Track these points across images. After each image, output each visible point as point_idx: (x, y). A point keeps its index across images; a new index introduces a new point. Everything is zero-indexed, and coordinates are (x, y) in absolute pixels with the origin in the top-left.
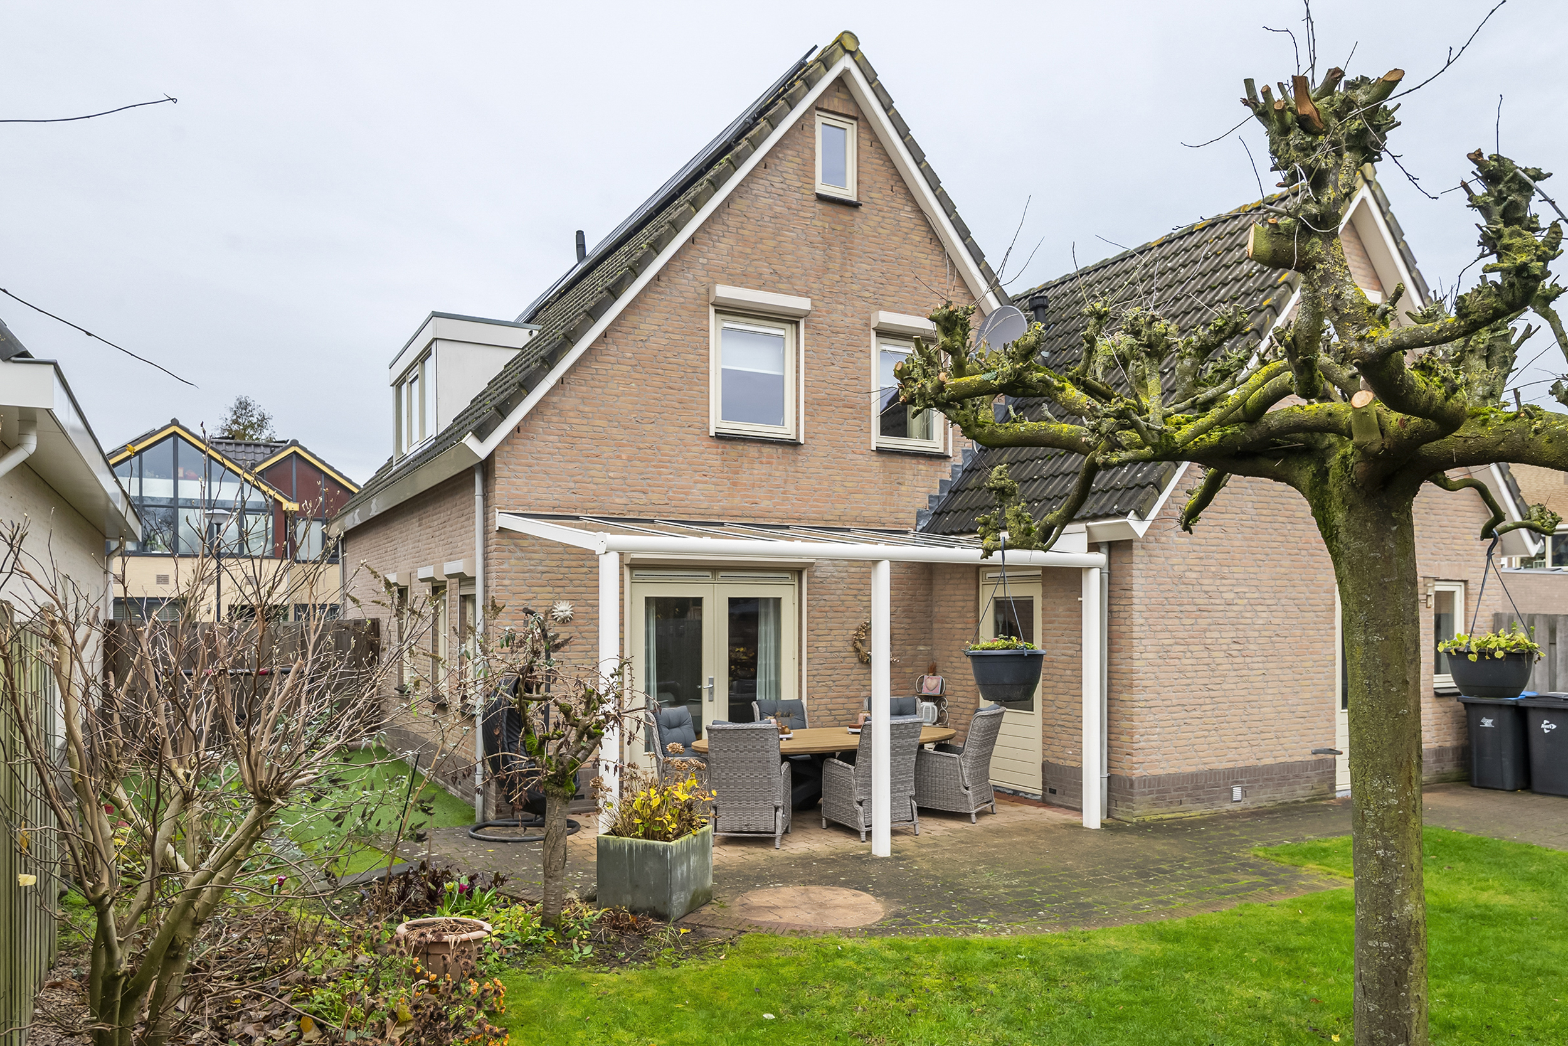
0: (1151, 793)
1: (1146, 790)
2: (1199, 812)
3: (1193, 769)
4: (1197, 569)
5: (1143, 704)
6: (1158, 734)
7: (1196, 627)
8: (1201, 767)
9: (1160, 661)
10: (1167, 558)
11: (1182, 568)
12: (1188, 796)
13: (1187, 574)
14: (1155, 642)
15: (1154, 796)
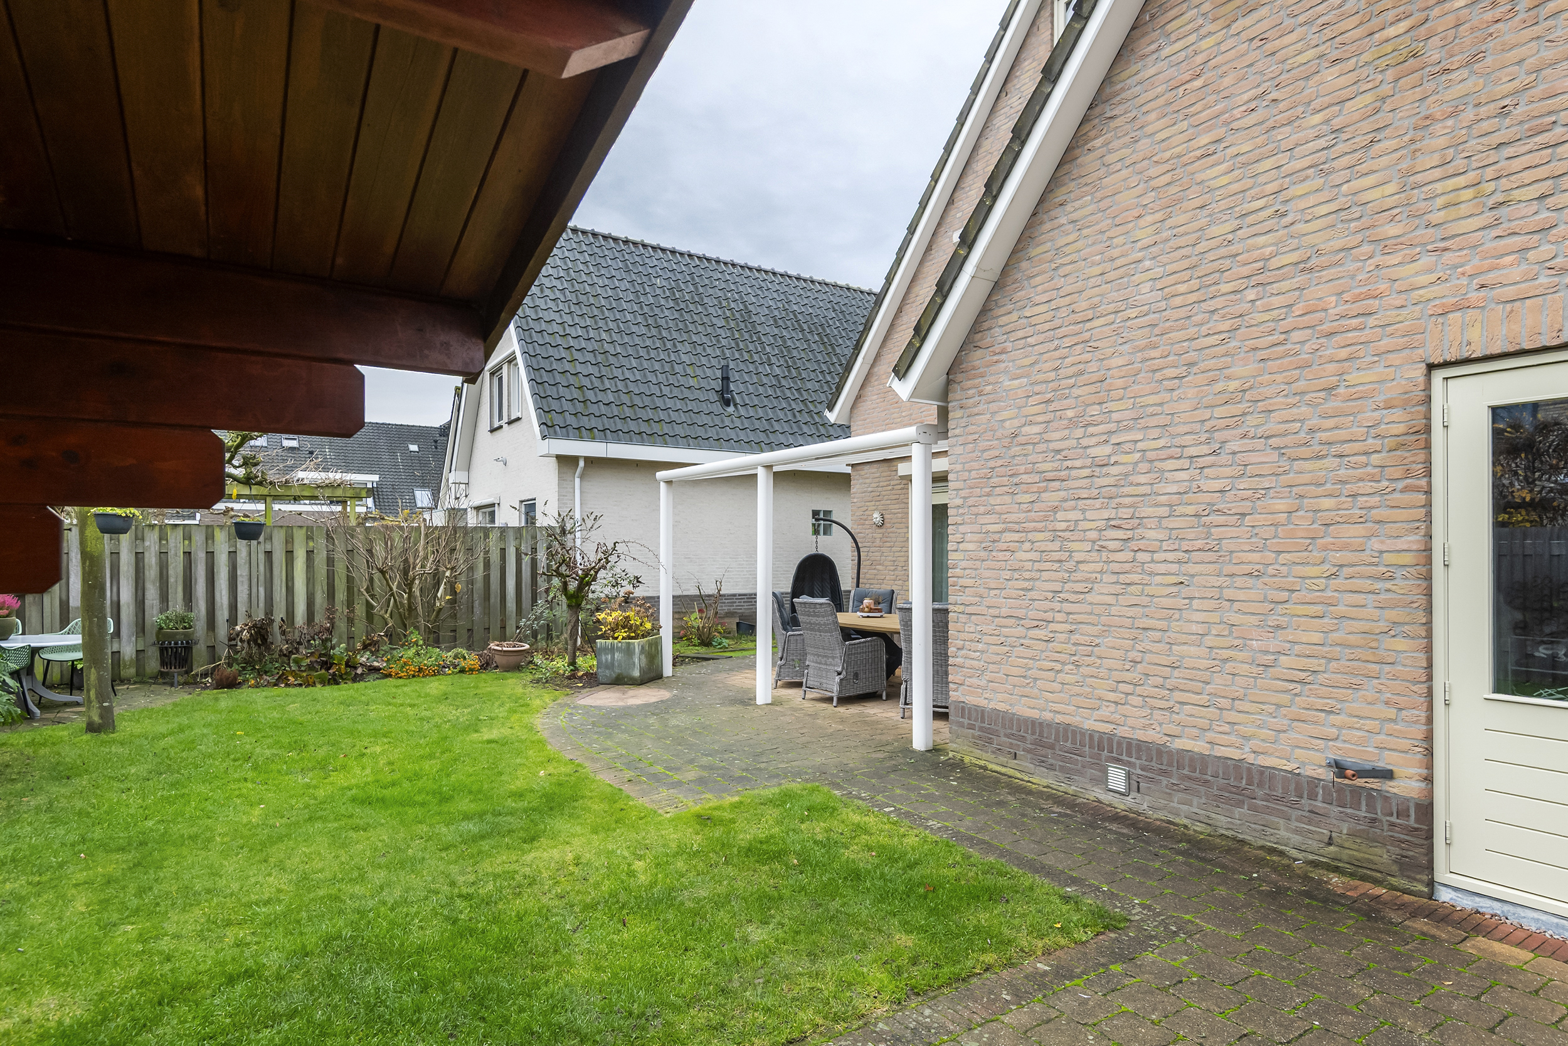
0: (971, 727)
1: (966, 721)
2: (1044, 782)
3: (1034, 714)
4: (1040, 419)
5: (961, 608)
6: (982, 652)
7: (1036, 507)
8: (1047, 716)
9: (983, 554)
10: (994, 413)
11: (1016, 423)
12: (1028, 751)
13: (1027, 429)
14: (976, 528)
15: (977, 733)
